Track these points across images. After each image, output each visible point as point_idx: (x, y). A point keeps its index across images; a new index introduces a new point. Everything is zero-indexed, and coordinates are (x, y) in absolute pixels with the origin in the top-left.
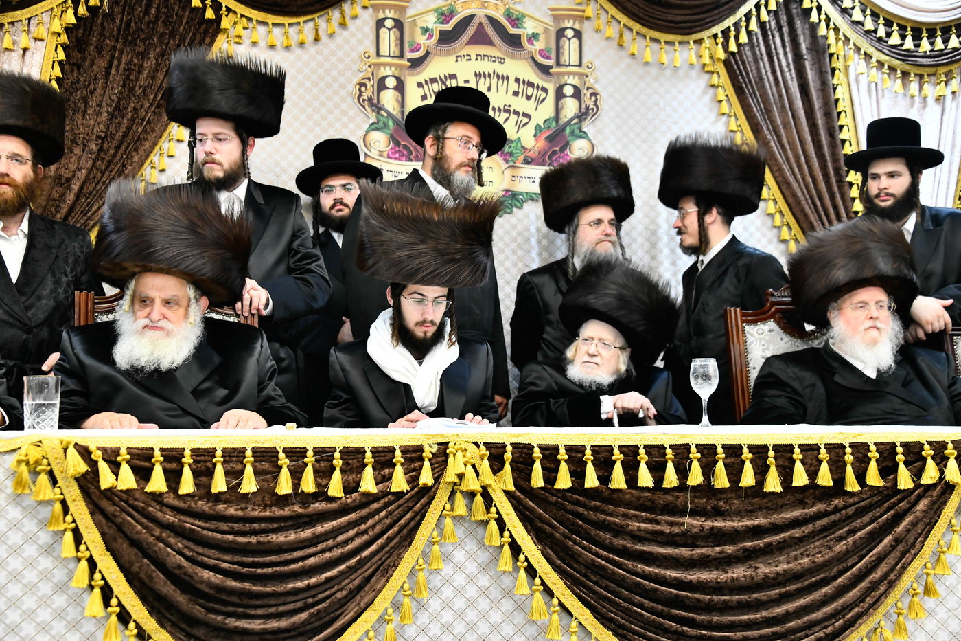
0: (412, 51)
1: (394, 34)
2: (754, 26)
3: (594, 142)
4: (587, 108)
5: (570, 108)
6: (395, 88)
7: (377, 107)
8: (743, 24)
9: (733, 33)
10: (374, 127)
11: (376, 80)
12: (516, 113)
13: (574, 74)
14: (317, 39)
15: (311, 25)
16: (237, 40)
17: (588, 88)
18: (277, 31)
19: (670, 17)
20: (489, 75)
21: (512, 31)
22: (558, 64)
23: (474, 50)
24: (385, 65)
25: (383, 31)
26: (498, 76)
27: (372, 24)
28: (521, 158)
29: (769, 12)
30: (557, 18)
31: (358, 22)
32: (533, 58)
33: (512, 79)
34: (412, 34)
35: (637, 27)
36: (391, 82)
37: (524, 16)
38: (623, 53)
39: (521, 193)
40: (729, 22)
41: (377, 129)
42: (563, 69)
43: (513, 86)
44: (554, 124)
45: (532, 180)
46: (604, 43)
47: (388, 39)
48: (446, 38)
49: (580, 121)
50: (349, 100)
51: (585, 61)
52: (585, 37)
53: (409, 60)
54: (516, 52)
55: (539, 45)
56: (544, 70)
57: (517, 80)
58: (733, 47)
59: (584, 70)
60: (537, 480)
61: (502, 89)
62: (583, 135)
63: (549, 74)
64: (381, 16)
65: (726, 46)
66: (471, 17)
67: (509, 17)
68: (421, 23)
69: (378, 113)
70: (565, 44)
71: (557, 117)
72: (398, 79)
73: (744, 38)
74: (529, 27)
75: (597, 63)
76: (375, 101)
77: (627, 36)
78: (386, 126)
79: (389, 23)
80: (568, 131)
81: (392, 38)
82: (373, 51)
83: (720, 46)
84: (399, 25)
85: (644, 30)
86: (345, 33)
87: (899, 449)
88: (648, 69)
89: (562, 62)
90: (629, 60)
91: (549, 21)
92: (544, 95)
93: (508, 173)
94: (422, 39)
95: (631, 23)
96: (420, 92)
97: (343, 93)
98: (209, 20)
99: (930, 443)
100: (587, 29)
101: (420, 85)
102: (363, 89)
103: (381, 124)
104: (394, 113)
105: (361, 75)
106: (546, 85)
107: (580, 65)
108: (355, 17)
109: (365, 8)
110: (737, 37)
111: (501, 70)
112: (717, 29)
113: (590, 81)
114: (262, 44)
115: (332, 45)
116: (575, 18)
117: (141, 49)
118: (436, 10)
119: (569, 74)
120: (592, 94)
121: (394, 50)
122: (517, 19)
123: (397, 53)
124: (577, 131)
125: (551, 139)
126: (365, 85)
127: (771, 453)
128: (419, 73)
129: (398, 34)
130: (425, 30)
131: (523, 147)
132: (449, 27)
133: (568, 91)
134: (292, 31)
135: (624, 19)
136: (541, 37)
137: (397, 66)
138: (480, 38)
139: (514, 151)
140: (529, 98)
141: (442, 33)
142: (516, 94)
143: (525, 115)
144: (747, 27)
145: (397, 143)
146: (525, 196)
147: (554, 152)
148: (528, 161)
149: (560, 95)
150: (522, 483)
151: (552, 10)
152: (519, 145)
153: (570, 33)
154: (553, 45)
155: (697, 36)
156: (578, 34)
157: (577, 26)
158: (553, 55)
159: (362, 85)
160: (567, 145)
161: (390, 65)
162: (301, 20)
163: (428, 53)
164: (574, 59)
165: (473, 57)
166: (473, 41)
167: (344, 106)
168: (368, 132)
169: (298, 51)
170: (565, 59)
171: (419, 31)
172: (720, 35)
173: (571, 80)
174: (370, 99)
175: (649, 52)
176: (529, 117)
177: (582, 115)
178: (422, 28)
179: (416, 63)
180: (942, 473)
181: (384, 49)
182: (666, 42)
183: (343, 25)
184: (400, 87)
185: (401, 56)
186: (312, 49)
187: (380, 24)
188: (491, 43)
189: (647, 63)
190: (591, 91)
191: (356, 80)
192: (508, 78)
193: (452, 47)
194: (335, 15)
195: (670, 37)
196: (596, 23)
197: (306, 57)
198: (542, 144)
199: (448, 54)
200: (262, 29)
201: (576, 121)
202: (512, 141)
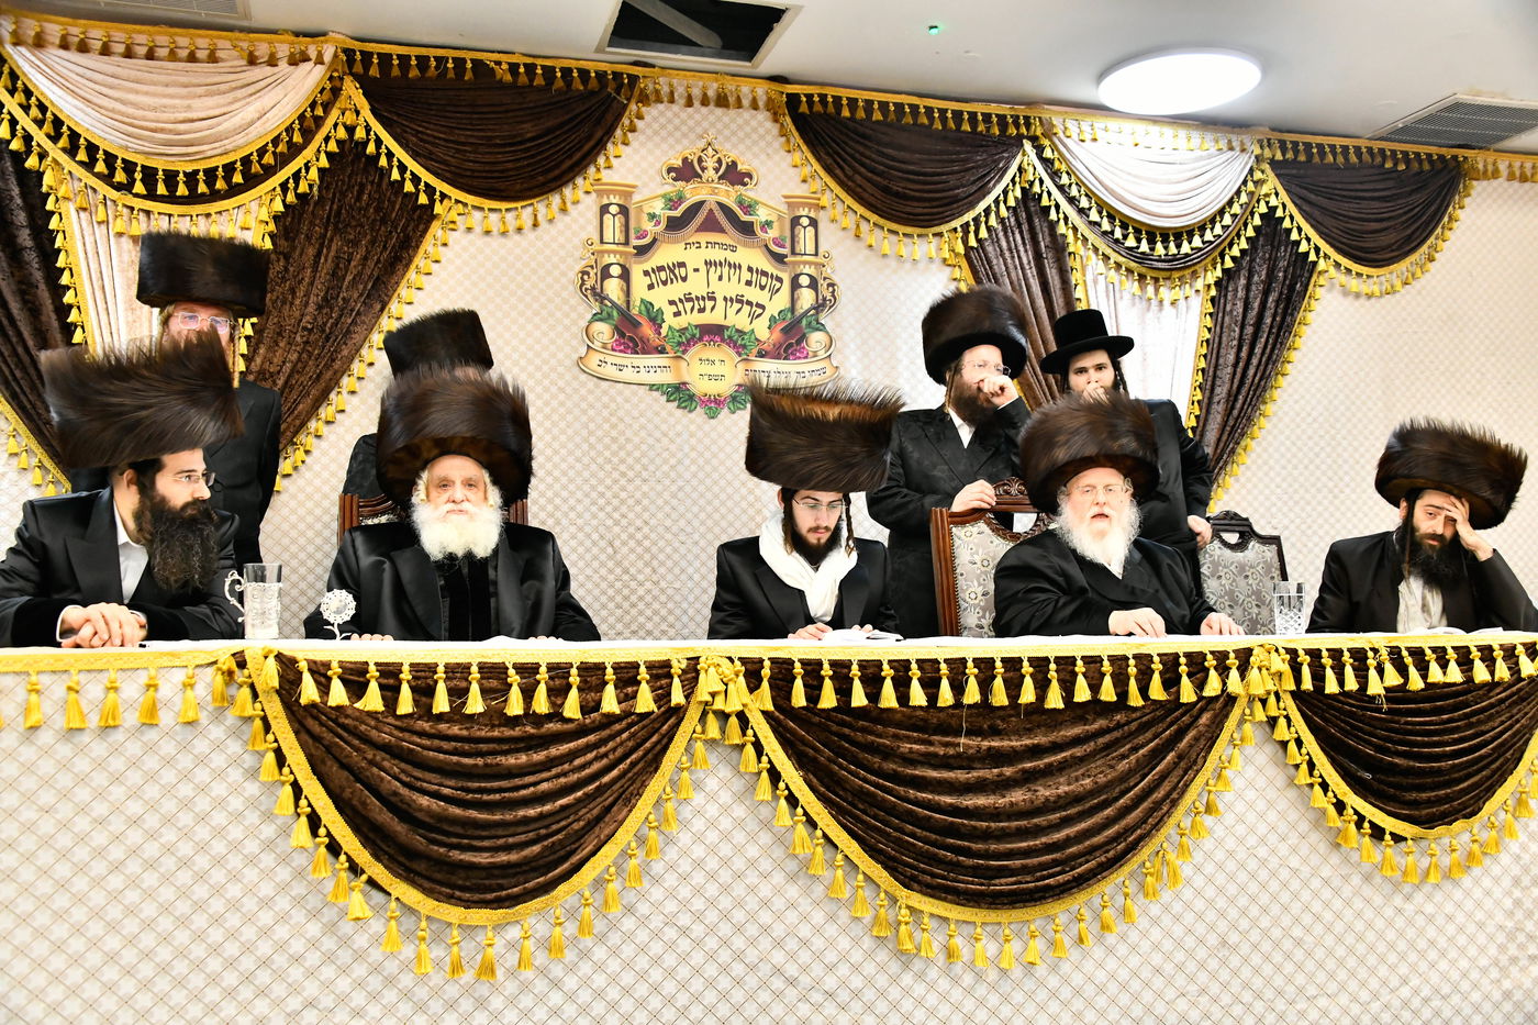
0: (638, 238)
1: (619, 220)
2: (993, 221)
3: (833, 335)
4: (824, 299)
5: (807, 298)
6: (620, 277)
7: (600, 297)
8: (983, 219)
9: (972, 228)
10: (596, 318)
11: (599, 268)
12: (749, 303)
13: (810, 263)
14: (535, 225)
15: (530, 209)
16: (451, 226)
17: (825, 279)
18: (494, 217)
19: (908, 209)
20: (721, 264)
21: (745, 218)
22: (793, 253)
23: (704, 238)
24: (609, 252)
25: (607, 217)
26: (730, 265)
27: (596, 210)
28: (755, 351)
29: (1008, 208)
30: (790, 205)
31: (580, 207)
32: (766, 246)
33: (744, 268)
34: (639, 220)
35: (874, 218)
36: (615, 270)
37: (757, 203)
38: (861, 245)
40: (968, 217)
41: (601, 320)
42: (798, 258)
43: (746, 276)
44: (789, 315)
45: (766, 375)
46: (841, 234)
47: (613, 226)
48: (675, 225)
49: (817, 313)
50: (571, 288)
51: (821, 251)
52: (821, 226)
53: (634, 247)
54: (748, 239)
55: (773, 233)
56: (779, 259)
57: (750, 269)
58: (973, 242)
59: (819, 259)
60: (799, 698)
61: (735, 279)
62: (821, 328)
63: (785, 263)
64: (605, 201)
65: (965, 241)
66: (702, 203)
67: (740, 204)
68: (647, 209)
69: (602, 303)
70: (800, 231)
71: (793, 309)
72: (623, 267)
73: (983, 233)
74: (762, 215)
75: (834, 253)
76: (599, 290)
77: (864, 226)
78: (610, 316)
79: (614, 209)
80: (804, 322)
81: (617, 224)
82: (596, 238)
83: (960, 241)
84: (624, 211)
85: (882, 221)
86: (567, 219)
87: (1183, 660)
88: (887, 261)
89: (797, 251)
90: (867, 252)
91: (784, 208)
92: (778, 285)
93: (741, 367)
94: (649, 226)
95: (868, 214)
96: (647, 281)
97: (564, 280)
98: (423, 206)
99: (1212, 653)
100: (822, 218)
101: (646, 273)
102: (586, 277)
103: (604, 314)
104: (619, 303)
105: (584, 263)
106: (780, 275)
107: (816, 254)
108: (576, 203)
109: (588, 193)
110: (977, 233)
111: (733, 258)
112: (957, 223)
113: (828, 271)
114: (478, 230)
115: (553, 230)
116: (810, 206)
117: (352, 237)
118: (664, 196)
119: (805, 263)
120: (829, 285)
121: (620, 237)
122: (750, 206)
123: (622, 240)
124: (814, 323)
125: (786, 331)
126: (588, 274)
127: (1053, 666)
128: (646, 261)
129: (623, 220)
130: (652, 216)
131: (757, 340)
132: (677, 213)
133: (804, 280)
134: (509, 216)
135: (861, 210)
136: (775, 225)
137: (621, 253)
138: (711, 225)
139: (747, 343)
140: (763, 288)
141: (670, 219)
142: (749, 283)
143: (758, 305)
144: (986, 223)
145: (622, 335)
147: (791, 345)
148: (761, 355)
149: (795, 285)
150: (781, 702)
151: (785, 197)
152: (753, 337)
153: (805, 221)
154: (788, 233)
155: (937, 229)
156: (814, 223)
157: (812, 215)
158: (788, 244)
159: (584, 273)
160: (803, 338)
161: (615, 252)
162: (519, 205)
163: (655, 240)
164: (810, 249)
165: (704, 245)
166: (704, 228)
167: (565, 294)
168: (590, 322)
169: (517, 237)
170: (800, 248)
171: (646, 217)
172: (959, 229)
173: (807, 270)
174: (593, 289)
175: (888, 244)
176: (763, 307)
177: (819, 306)
178: (649, 214)
179: (642, 251)
180: (1224, 684)
181: (608, 236)
182: (904, 235)
183: (564, 210)
184: (625, 275)
185: (627, 243)
186: (530, 235)
187: (604, 209)
188: (722, 231)
189: (885, 256)
190: (828, 281)
191: (578, 267)
192: (740, 267)
193: (680, 234)
194: (555, 199)
195: (909, 230)
196: (830, 213)
197: (524, 243)
198: (777, 335)
199: (677, 242)
200: (478, 215)
201: (812, 312)
202: (745, 333)
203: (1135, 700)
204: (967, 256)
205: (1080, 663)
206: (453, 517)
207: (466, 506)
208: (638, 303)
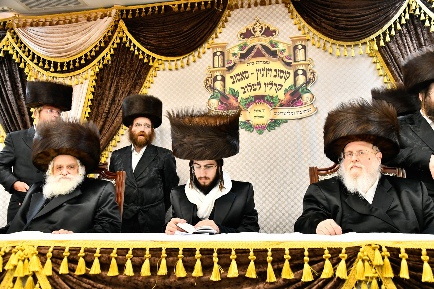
0: (228, 64)
1: (221, 57)
2: (393, 32)
3: (313, 94)
4: (310, 79)
5: (301, 80)
6: (221, 80)
7: (213, 89)
8: (388, 32)
9: (382, 38)
10: (212, 97)
11: (213, 77)
12: (276, 85)
13: (302, 64)
14: (188, 64)
15: (186, 59)
16: (157, 69)
17: (310, 70)
18: (173, 63)
19: (348, 34)
20: (263, 70)
21: (273, 49)
22: (295, 61)
23: (255, 60)
24: (216, 71)
25: (216, 57)
26: (267, 70)
27: (212, 55)
28: (278, 104)
30: (293, 41)
31: (206, 55)
32: (283, 60)
33: (273, 70)
34: (228, 57)
35: (332, 41)
36: (219, 78)
37: (278, 42)
38: (327, 54)
39: (279, 120)
40: (380, 32)
41: (214, 98)
42: (297, 63)
43: (274, 73)
44: (294, 88)
45: (284, 114)
46: (317, 50)
47: (218, 60)
48: (243, 56)
49: (306, 85)
50: (202, 87)
51: (307, 59)
52: (307, 48)
53: (227, 68)
54: (274, 58)
55: (285, 54)
56: (288, 64)
57: (276, 70)
58: (382, 43)
59: (307, 62)
61: (269, 75)
62: (308, 91)
63: (291, 66)
64: (215, 51)
66: (255, 46)
67: (271, 44)
68: (232, 52)
69: (214, 91)
70: (298, 52)
71: (295, 85)
72: (222, 76)
73: (388, 39)
74: (281, 47)
75: (314, 59)
76: (213, 87)
77: (328, 45)
78: (217, 96)
79: (218, 54)
80: (300, 90)
81: (220, 59)
82: (212, 66)
83: (375, 44)
84: (223, 54)
85: (335, 42)
86: (200, 60)
88: (340, 59)
89: (297, 60)
90: (330, 56)
91: (290, 43)
92: (288, 75)
93: (272, 112)
94: (233, 58)
95: (329, 39)
96: (232, 80)
97: (200, 84)
98: (146, 63)
100: (309, 45)
101: (232, 77)
102: (207, 82)
103: (215, 96)
104: (221, 90)
105: (207, 76)
106: (289, 71)
107: (305, 60)
108: (204, 53)
109: (209, 49)
110: (384, 39)
111: (268, 66)
112: (374, 36)
113: (311, 67)
114: (167, 69)
115: (195, 65)
116: (302, 40)
117: (123, 78)
118: (238, 45)
119: (300, 65)
120: (311, 73)
121: (221, 64)
122: (275, 44)
123: (222, 65)
124: (305, 90)
125: (292, 95)
126: (208, 80)
128: (231, 73)
129: (222, 57)
130: (234, 54)
131: (279, 100)
132: (244, 52)
133: (300, 72)
134: (179, 62)
135: (326, 38)
136: (286, 51)
137: (221, 71)
138: (259, 54)
139: (275, 102)
140: (281, 77)
141: (241, 54)
142: (275, 76)
143: (279, 85)
144: (390, 34)
145: (222, 103)
146: (281, 121)
147: (294, 100)
148: (281, 106)
149: (296, 74)
151: (291, 38)
152: (277, 98)
153: (300, 47)
154: (292, 53)
155: (363, 41)
156: (304, 47)
157: (303, 44)
158: (292, 57)
159: (207, 80)
160: (300, 96)
161: (219, 71)
162: (181, 57)
163: (235, 64)
164: (303, 58)
165: (255, 63)
166: (255, 56)
167: (200, 90)
168: (209, 99)
169: (182, 70)
170: (298, 58)
171: (231, 55)
172: (375, 39)
173: (301, 67)
174: (210, 86)
175: (337, 50)
176: (281, 86)
177: (307, 83)
178: (233, 53)
179: (230, 69)
181: (216, 65)
183: (199, 57)
184: (223, 79)
185: (224, 66)
186: (187, 68)
187: (215, 54)
188: (263, 56)
189: (338, 57)
190: (311, 71)
191: (205, 79)
192: (271, 70)
193: (246, 60)
194: (196, 54)
195: (349, 43)
196: (312, 41)
197: (185, 72)
198: (288, 97)
199: (244, 63)
200: (167, 63)
201: (304, 85)
202: (274, 97)
203: (271, 277)
204: (379, 51)
205: (233, 253)
206: (62, 180)
207: (69, 176)
208: (228, 90)
